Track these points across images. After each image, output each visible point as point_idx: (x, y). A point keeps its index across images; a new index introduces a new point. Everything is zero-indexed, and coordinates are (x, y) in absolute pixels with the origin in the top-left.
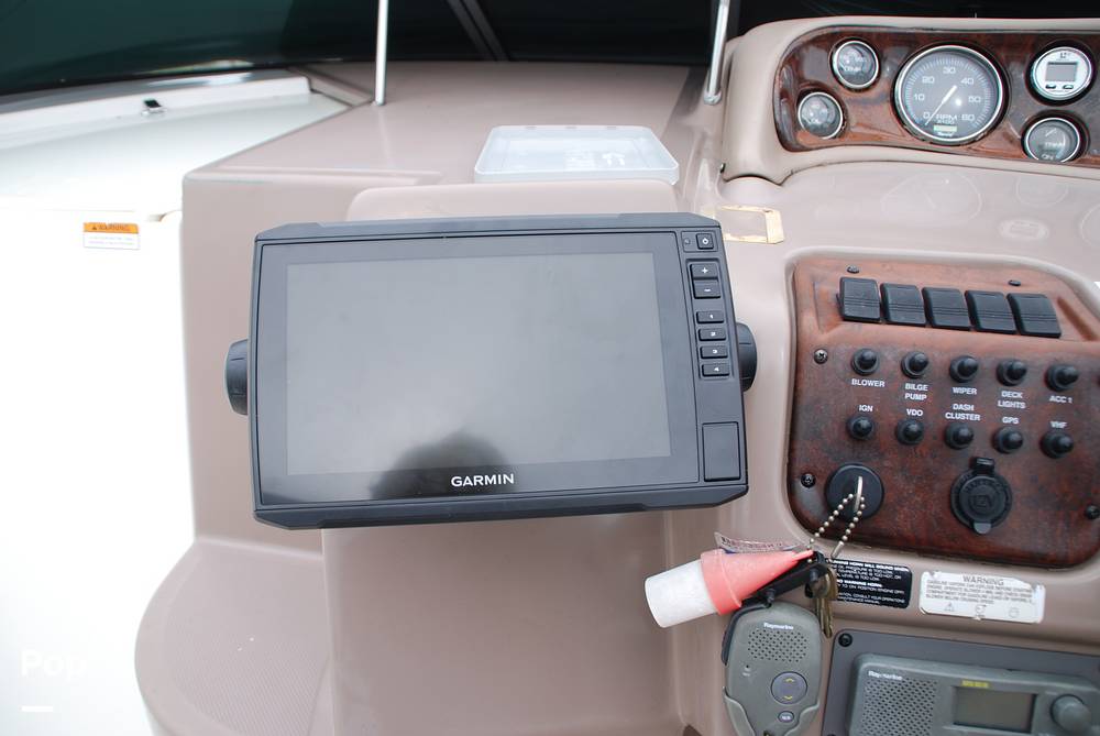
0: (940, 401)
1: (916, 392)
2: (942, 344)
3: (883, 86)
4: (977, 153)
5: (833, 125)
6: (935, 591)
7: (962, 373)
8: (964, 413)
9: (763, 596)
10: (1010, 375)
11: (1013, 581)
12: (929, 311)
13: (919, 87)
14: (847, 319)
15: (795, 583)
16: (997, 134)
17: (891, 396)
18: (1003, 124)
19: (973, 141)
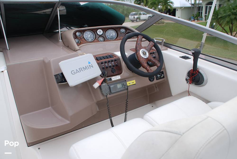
0: (108, 64)
1: (106, 64)
2: (107, 60)
3: (82, 36)
4: (95, 42)
5: (79, 42)
6: (113, 79)
7: (109, 62)
8: (110, 65)
9: (102, 83)
10: (112, 61)
11: (118, 76)
12: (104, 58)
13: (86, 35)
14: (99, 60)
15: (104, 81)
16: (96, 40)
17: (105, 65)
18: (96, 38)
19: (93, 41)
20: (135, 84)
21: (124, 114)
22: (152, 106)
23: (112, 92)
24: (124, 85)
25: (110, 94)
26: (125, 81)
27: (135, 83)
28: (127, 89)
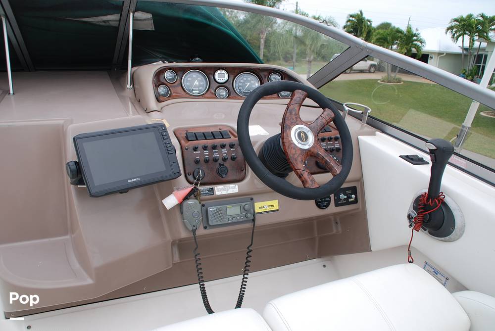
0: (211, 154)
1: (206, 152)
2: (210, 142)
3: (178, 82)
4: (205, 98)
5: (167, 93)
6: (218, 191)
7: (214, 147)
8: (216, 155)
9: (186, 198)
10: (223, 146)
11: (232, 185)
12: (205, 136)
13: (188, 81)
14: (189, 141)
15: (193, 193)
16: (208, 92)
17: (202, 154)
18: (210, 89)
19: (203, 94)
20: (277, 210)
21: (242, 276)
22: (324, 266)
23: (211, 223)
24: (244, 209)
25: (205, 228)
26: (252, 199)
27: (276, 207)
28: (254, 220)
